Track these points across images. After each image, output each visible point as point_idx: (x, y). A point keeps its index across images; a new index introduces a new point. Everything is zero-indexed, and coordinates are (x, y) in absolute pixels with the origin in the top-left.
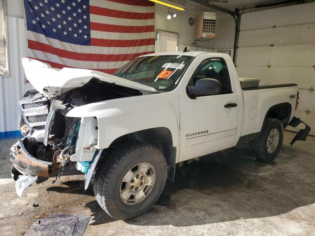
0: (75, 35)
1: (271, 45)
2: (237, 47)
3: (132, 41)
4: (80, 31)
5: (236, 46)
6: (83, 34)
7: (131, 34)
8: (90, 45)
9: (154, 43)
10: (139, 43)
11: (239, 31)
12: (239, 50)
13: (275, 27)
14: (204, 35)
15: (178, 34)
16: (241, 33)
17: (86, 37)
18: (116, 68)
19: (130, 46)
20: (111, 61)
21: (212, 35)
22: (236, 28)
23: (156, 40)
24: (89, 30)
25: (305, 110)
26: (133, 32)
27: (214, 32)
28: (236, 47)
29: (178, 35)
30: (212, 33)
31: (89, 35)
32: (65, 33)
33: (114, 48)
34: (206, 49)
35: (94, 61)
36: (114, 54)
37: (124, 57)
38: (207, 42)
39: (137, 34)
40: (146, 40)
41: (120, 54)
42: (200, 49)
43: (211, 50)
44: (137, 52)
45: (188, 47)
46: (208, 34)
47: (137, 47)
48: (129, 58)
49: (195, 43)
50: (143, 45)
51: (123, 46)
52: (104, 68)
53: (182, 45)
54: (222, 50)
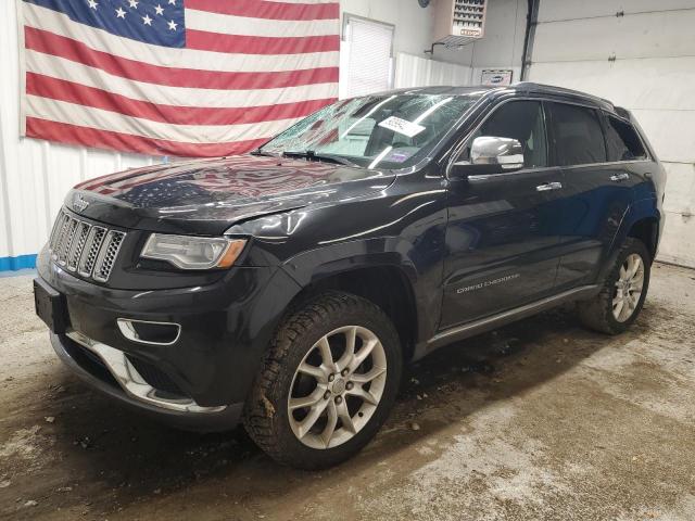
0: (147, 20)
2: (530, 63)
3: (287, 40)
4: (159, 10)
5: (528, 59)
6: (166, 17)
7: (282, 22)
8: (184, 46)
9: (337, 48)
10: (301, 45)
11: (535, 24)
13: (622, 14)
14: (457, 30)
15: (393, 25)
16: (538, 29)
17: (173, 25)
18: (246, 105)
19: (279, 52)
20: (234, 88)
21: (476, 31)
22: (529, 17)
23: (344, 39)
24: (182, 9)
25: (680, 211)
26: (286, 19)
27: (480, 24)
28: (526, 63)
29: (393, 30)
30: (476, 25)
31: (180, 20)
32: (121, 13)
33: (243, 56)
34: (456, 67)
35: (194, 87)
36: (242, 70)
37: (267, 81)
38: (461, 48)
39: (297, 22)
40: (319, 38)
41: (257, 71)
42: (444, 64)
43: (468, 69)
44: (298, 68)
45: (416, 58)
46: (466, 27)
47: (298, 55)
48: (277, 82)
49: (432, 51)
50: (313, 51)
51: (264, 53)
52: (218, 105)
53: (402, 55)
54: (492, 69)
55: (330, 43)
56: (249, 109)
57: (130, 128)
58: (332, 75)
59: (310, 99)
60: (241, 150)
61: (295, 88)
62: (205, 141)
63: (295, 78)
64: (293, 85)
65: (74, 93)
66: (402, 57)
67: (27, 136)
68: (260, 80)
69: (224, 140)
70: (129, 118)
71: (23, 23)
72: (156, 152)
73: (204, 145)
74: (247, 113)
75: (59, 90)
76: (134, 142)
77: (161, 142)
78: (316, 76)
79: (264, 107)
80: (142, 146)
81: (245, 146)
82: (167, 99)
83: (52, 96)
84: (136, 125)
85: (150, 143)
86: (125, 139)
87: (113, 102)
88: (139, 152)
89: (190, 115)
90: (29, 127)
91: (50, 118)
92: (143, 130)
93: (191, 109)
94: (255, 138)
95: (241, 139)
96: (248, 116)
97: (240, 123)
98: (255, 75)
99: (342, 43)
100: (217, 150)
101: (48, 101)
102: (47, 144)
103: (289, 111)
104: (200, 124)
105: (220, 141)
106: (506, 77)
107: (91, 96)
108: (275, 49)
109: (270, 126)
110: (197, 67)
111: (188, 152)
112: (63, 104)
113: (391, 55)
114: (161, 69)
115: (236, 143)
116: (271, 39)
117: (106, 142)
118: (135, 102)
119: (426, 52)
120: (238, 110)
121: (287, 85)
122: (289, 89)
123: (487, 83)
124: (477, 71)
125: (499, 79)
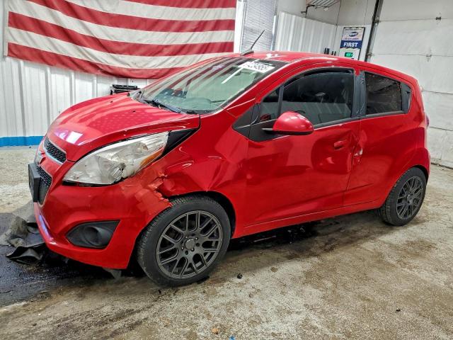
1: (440, 18)
2: (378, 22)
5: (377, 19)
9: (234, 6)
12: (380, 27)
18: (165, 43)
19: (190, 6)
20: (156, 31)
28: (375, 21)
33: (163, 7)
34: (324, 24)
35: (127, 28)
36: (163, 18)
37: (182, 27)
41: (174, 19)
42: (315, 22)
43: (333, 26)
44: (204, 19)
45: (294, 16)
47: (205, 10)
48: (189, 28)
49: (306, 12)
50: (216, 7)
51: (179, 6)
52: (144, 42)
53: (283, 13)
54: (351, 26)
55: (229, 2)
56: (167, 46)
57: (81, 54)
58: (230, 25)
59: (212, 41)
60: (159, 75)
61: (202, 33)
62: (134, 67)
63: (201, 26)
64: (201, 31)
65: (40, 27)
66: (282, 16)
67: (9, 56)
68: (175, 26)
69: (148, 67)
70: (79, 47)
72: (99, 73)
73: (134, 70)
74: (165, 49)
75: (30, 25)
76: (84, 65)
77: (102, 65)
78: (217, 25)
79: (178, 45)
80: (89, 68)
81: (163, 73)
82: (108, 36)
83: (26, 29)
84: (84, 52)
85: (95, 66)
86: (77, 62)
87: (68, 35)
88: (86, 71)
89: (124, 48)
90: (10, 49)
91: (24, 44)
92: (89, 56)
93: (125, 43)
94: (170, 67)
95: (161, 67)
96: (166, 51)
97: (161, 55)
98: (172, 22)
99: (238, 2)
100: (142, 74)
101: (23, 32)
102: (22, 62)
103: (196, 49)
104: (131, 54)
105: (145, 68)
106: (360, 32)
107: (52, 30)
108: (187, 4)
109: (183, 59)
111: (121, 74)
112: (33, 34)
113: (276, 14)
114: (104, 14)
115: (156, 70)
117: (63, 64)
118: (84, 36)
119: (302, 12)
120: (159, 46)
121: (195, 30)
122: (197, 33)
123: (347, 36)
124: (340, 28)
125: (355, 34)
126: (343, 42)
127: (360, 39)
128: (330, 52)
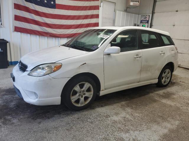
1: (176, 11)
2: (154, 13)
3: (84, 7)
6: (51, 1)
8: (55, 8)
10: (88, 8)
11: (156, 2)
12: (155, 15)
14: (132, 4)
15: (115, 3)
16: (157, 3)
17: (52, 3)
18: (73, 24)
19: (82, 10)
20: (69, 20)
21: (137, 4)
23: (101, 7)
26: (84, 1)
30: (137, 2)
31: (54, 1)
33: (71, 11)
34: (134, 14)
35: (58, 19)
36: (71, 15)
37: (79, 18)
38: (134, 9)
39: (87, 2)
40: (93, 6)
41: (76, 15)
42: (130, 14)
43: (137, 15)
44: (87, 14)
45: (122, 12)
46: (134, 3)
47: (87, 11)
48: (81, 18)
49: (127, 10)
50: (91, 10)
51: (77, 10)
52: (65, 24)
53: (117, 11)
54: (144, 15)
55: (97, 8)
58: (97, 16)
59: (91, 23)
63: (86, 17)
64: (86, 19)
65: (26, 20)
66: (117, 12)
67: (15, 31)
68: (76, 18)
69: (66, 33)
70: (41, 27)
71: (14, 2)
72: (48, 36)
73: (61, 34)
75: (23, 19)
76: (42, 33)
77: (49, 33)
78: (92, 17)
79: (77, 25)
80: (44, 34)
81: (72, 35)
82: (51, 22)
86: (40, 32)
87: (36, 23)
88: (44, 36)
90: (15, 29)
91: (21, 27)
93: (57, 25)
94: (75, 33)
95: (71, 33)
96: (73, 27)
97: (71, 29)
99: (100, 8)
100: (64, 36)
101: (20, 22)
102: (20, 33)
103: (85, 26)
104: (60, 29)
106: (148, 17)
107: (31, 21)
109: (80, 30)
110: (59, 14)
112: (24, 23)
113: (115, 11)
114: (49, 14)
115: (69, 34)
116: (79, 7)
119: (125, 10)
120: (70, 25)
121: (84, 19)
122: (85, 20)
123: (143, 19)
124: (140, 16)
125: (146, 18)
126: (141, 21)
127: (148, 20)
128: (137, 25)
